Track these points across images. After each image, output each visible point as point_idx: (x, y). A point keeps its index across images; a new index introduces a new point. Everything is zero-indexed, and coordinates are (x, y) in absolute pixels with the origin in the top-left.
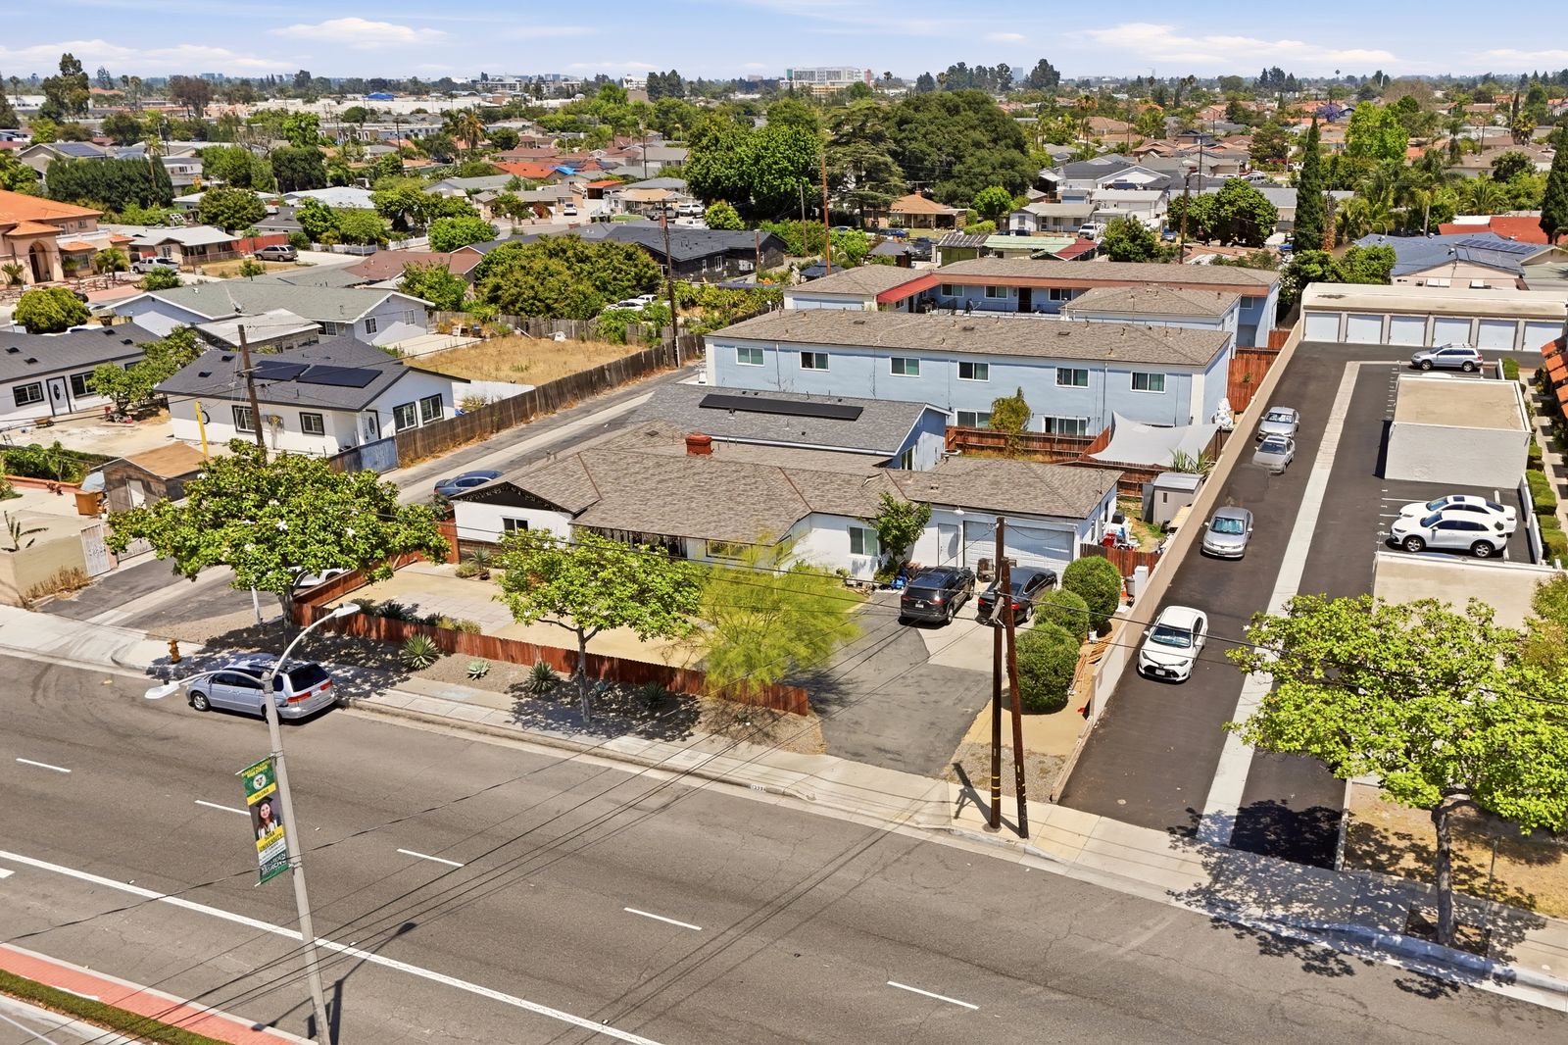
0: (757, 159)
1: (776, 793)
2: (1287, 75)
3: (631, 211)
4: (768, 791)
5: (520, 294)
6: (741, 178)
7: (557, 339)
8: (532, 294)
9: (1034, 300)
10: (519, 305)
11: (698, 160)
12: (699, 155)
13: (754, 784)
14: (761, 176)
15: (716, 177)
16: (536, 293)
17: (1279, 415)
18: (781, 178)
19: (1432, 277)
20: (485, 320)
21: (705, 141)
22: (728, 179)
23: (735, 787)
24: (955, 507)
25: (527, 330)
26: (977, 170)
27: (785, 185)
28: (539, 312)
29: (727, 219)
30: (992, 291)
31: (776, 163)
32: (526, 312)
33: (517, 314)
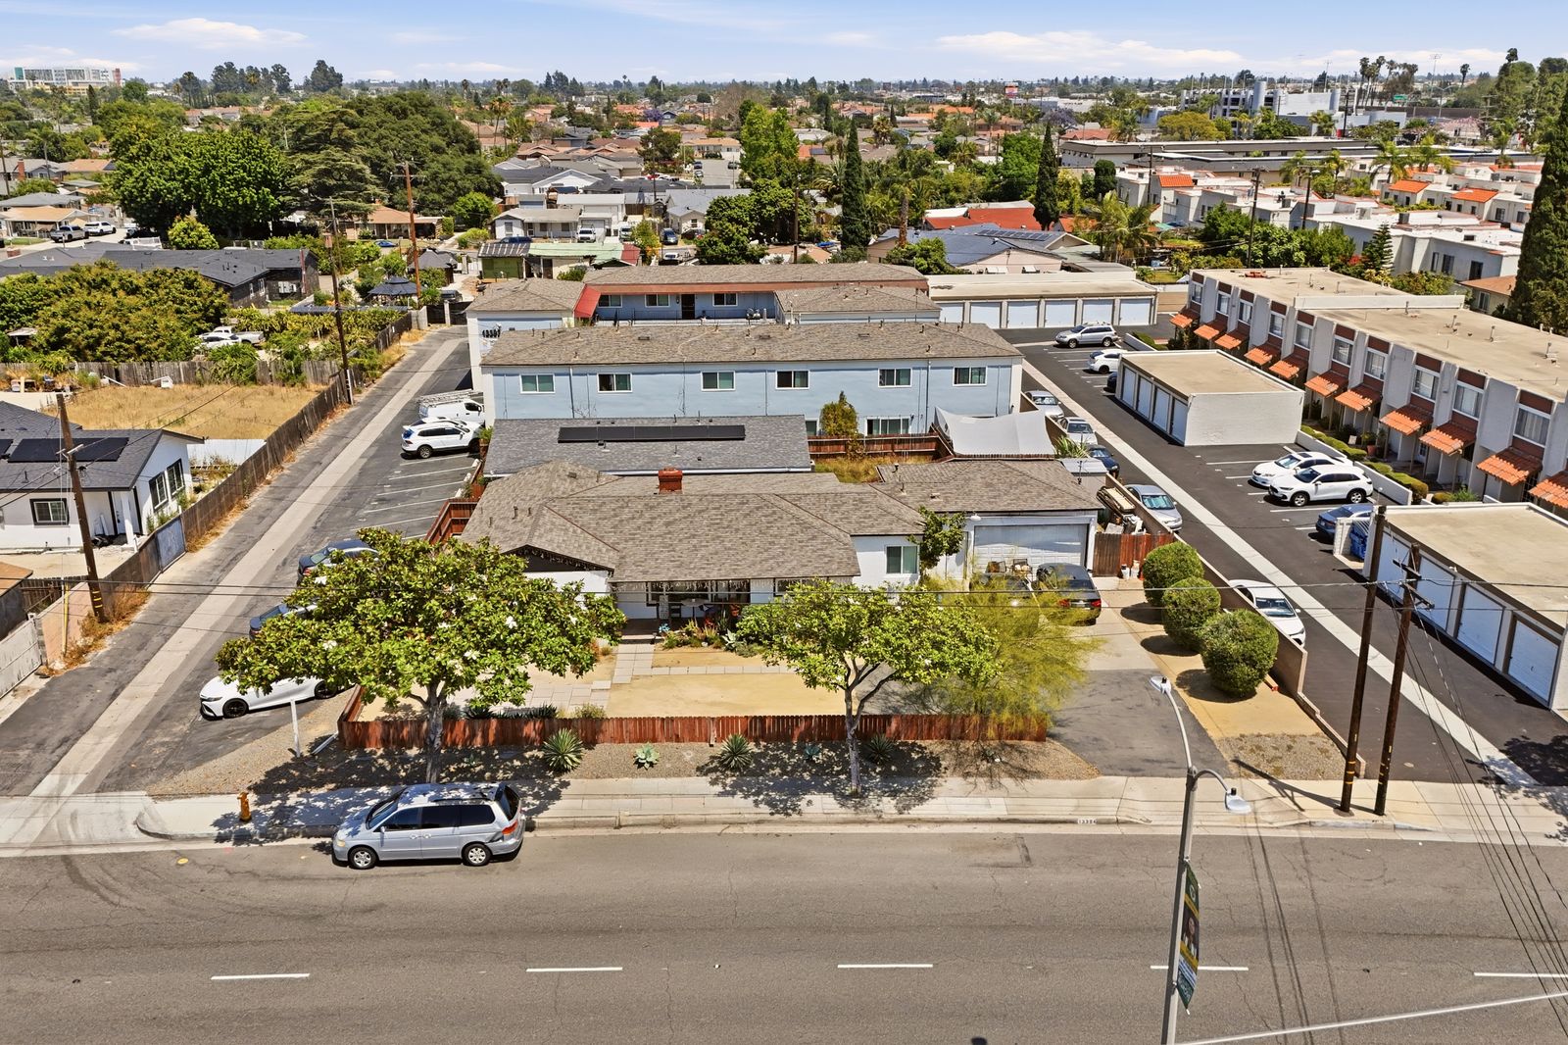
0: (206, 171)
1: (1108, 823)
2: (570, 80)
3: (20, 234)
4: (1099, 823)
5: (101, 337)
6: (187, 190)
7: (164, 385)
8: (119, 334)
9: (698, 306)
10: (102, 348)
11: (130, 172)
12: (130, 166)
13: (1081, 819)
14: (213, 189)
15: (156, 190)
16: (123, 333)
17: (1043, 398)
18: (237, 188)
19: (991, 264)
20: (58, 370)
21: (134, 150)
22: (170, 192)
23: (1062, 825)
24: (970, 513)
25: (118, 380)
26: (445, 176)
27: (244, 197)
28: (129, 356)
29: (201, 238)
30: (652, 299)
31: (229, 173)
32: (113, 356)
33: (99, 360)
